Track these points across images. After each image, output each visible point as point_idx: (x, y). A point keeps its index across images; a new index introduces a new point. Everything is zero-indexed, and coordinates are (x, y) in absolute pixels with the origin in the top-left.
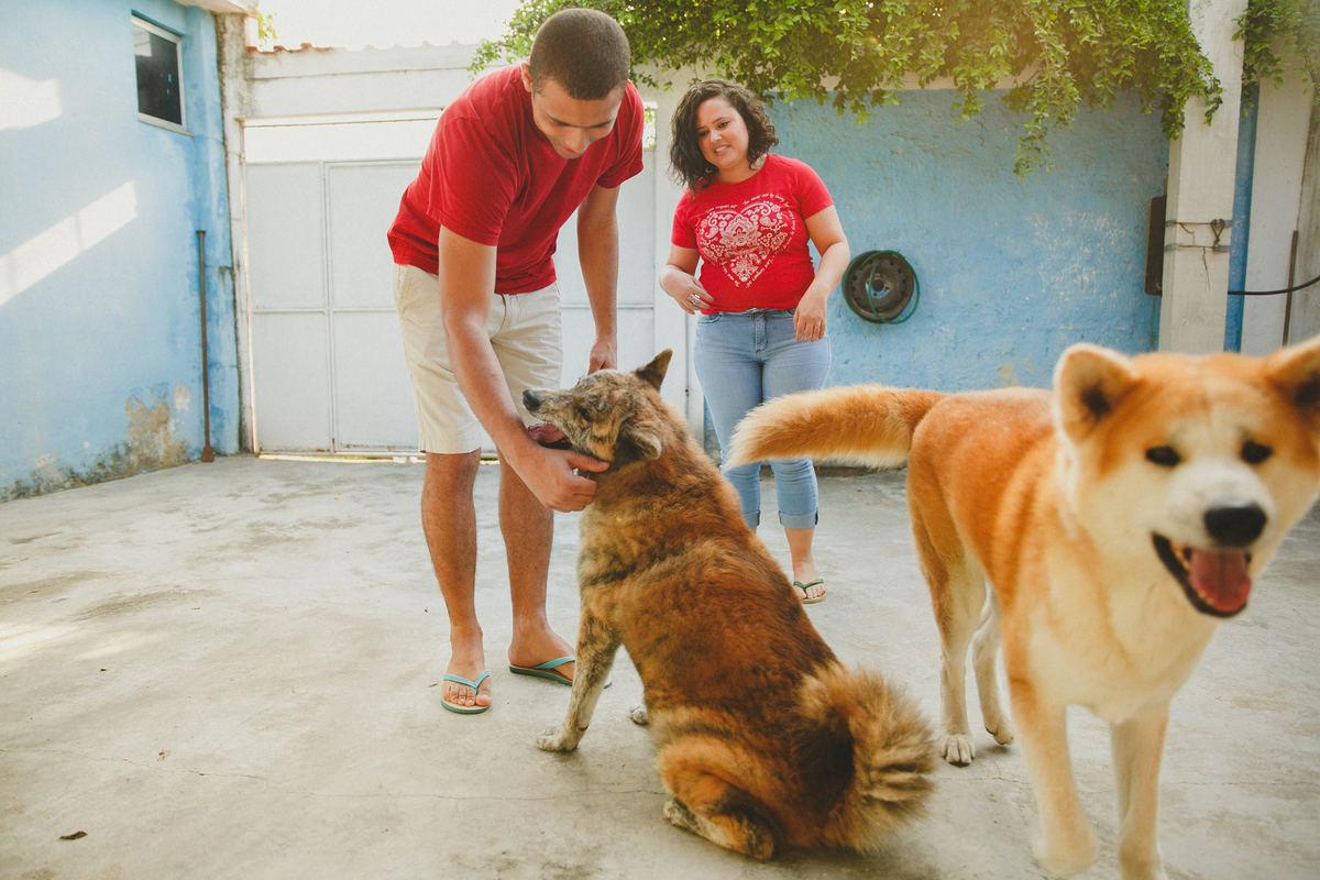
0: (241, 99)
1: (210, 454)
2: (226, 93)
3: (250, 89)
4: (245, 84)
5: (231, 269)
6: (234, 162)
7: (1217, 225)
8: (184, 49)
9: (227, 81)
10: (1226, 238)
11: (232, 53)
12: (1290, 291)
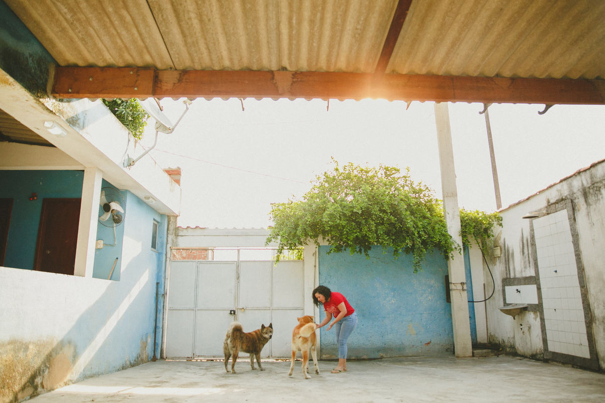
0: (173, 241)
1: (154, 359)
2: (168, 239)
3: (176, 238)
4: (175, 237)
5: (164, 295)
6: (168, 260)
7: (462, 284)
8: (159, 226)
9: (169, 235)
10: (465, 287)
11: (171, 228)
12: (485, 300)
